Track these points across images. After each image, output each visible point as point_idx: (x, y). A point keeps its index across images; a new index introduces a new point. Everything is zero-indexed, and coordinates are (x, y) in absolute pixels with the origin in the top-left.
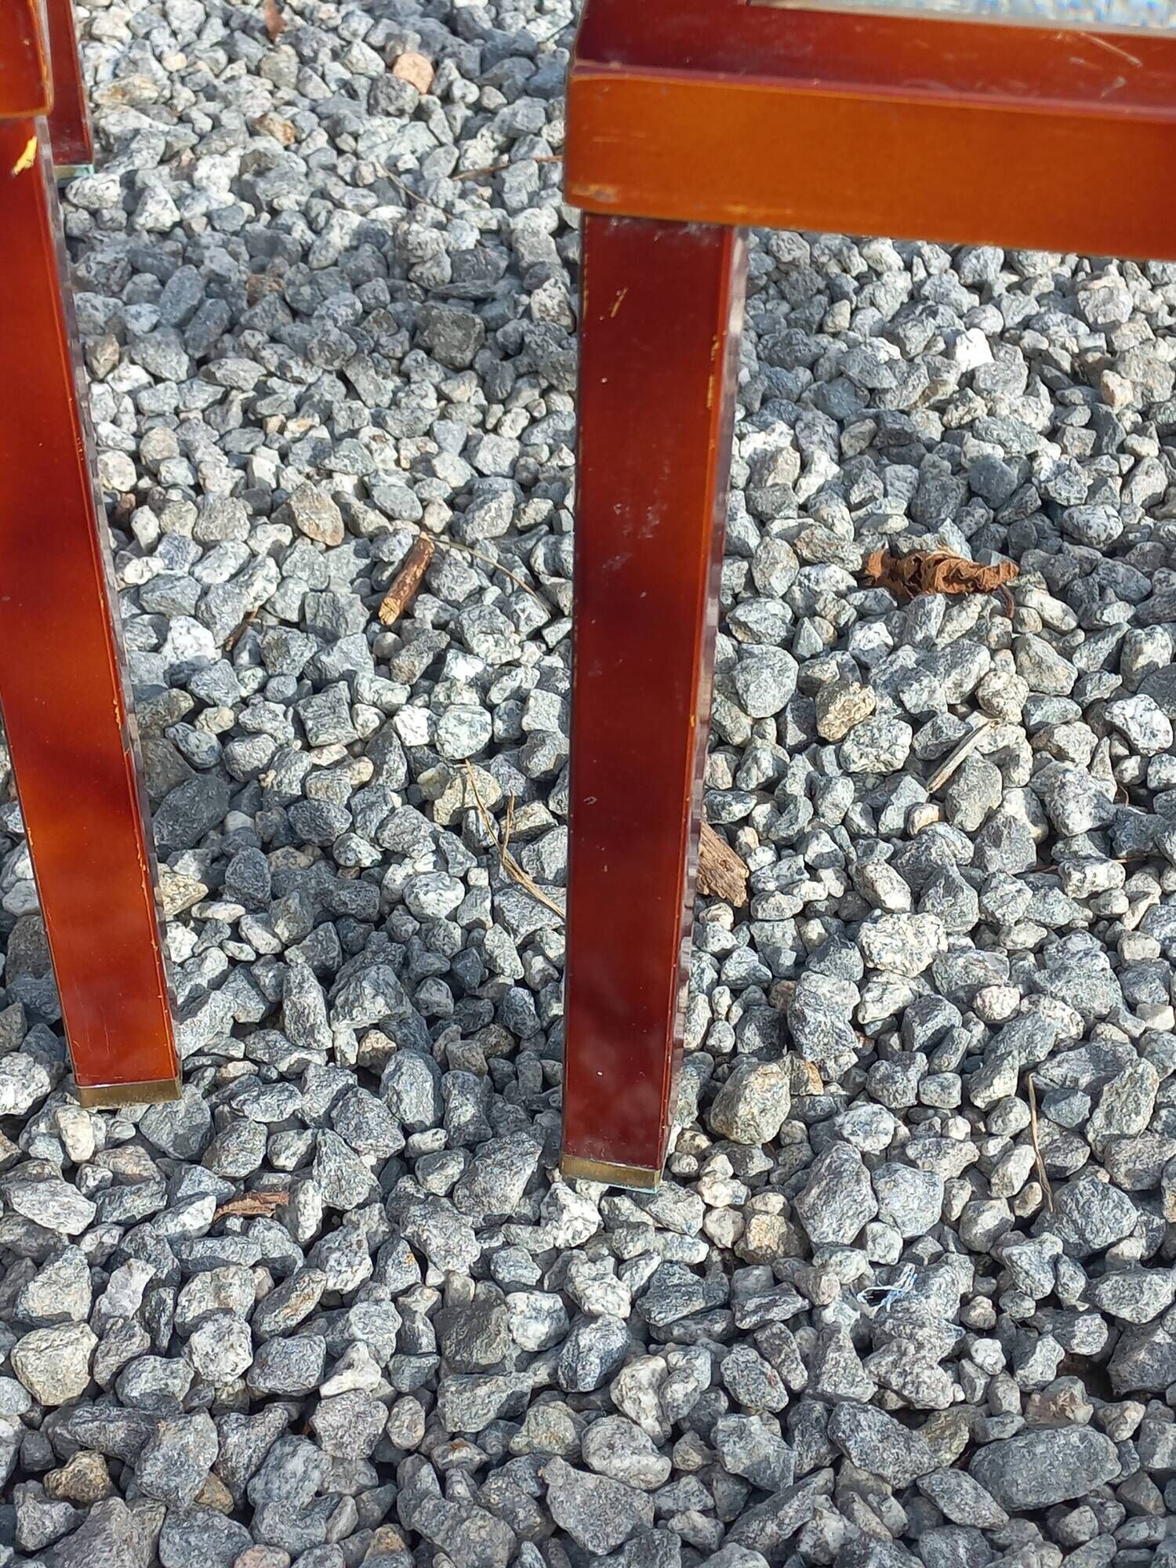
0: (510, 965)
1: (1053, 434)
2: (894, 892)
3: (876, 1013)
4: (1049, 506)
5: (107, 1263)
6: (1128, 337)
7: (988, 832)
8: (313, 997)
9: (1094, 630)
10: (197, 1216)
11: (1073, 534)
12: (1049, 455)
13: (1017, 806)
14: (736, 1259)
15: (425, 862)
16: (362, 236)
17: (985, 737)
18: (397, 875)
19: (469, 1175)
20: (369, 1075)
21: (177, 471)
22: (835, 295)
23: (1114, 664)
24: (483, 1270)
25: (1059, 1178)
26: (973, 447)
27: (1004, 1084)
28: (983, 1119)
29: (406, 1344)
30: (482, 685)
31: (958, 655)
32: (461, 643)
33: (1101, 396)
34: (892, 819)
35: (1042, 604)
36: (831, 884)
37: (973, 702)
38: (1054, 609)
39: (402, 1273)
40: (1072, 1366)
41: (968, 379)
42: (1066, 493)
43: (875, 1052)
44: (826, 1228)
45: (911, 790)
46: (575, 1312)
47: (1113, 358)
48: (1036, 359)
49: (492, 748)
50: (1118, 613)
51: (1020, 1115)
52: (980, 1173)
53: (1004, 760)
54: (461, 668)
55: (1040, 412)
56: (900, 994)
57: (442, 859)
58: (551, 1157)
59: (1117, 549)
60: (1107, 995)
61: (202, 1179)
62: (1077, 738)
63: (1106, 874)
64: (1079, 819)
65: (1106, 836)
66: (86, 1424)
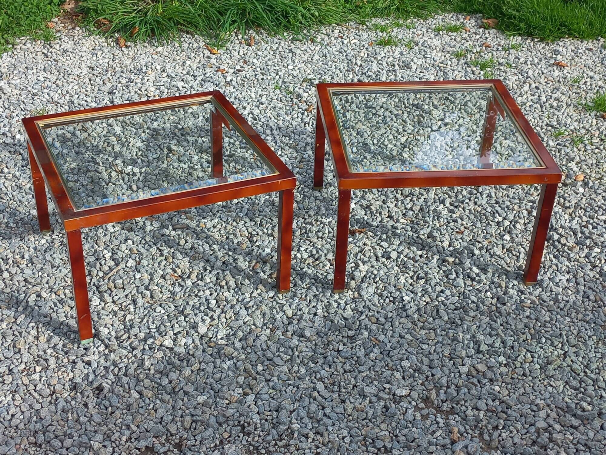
0: (320, 276)
1: (366, 215)
2: (361, 264)
3: (362, 275)
4: (367, 223)
5: (290, 306)
6: (372, 201)
7: (370, 257)
8: (300, 282)
9: (377, 236)
10: (297, 301)
11: (372, 226)
12: (366, 217)
13: (372, 254)
14: (353, 299)
15: (307, 269)
16: (265, 201)
17: (367, 248)
18: (304, 270)
19: (324, 295)
20: (309, 288)
21: (255, 233)
22: (333, 201)
23: (380, 239)
24: (328, 302)
25: (385, 287)
26: (356, 217)
27: (378, 279)
28: (376, 283)
29: (323, 309)
30: (306, 251)
31: (361, 239)
32: (300, 246)
33: (371, 209)
34: (358, 257)
35: (370, 234)
36: (353, 265)
37: (364, 244)
38: (371, 234)
39: (320, 303)
40: (390, 301)
41: (353, 209)
42: (369, 221)
43: (363, 279)
44: (362, 293)
45: (360, 254)
46: (339, 304)
47: (371, 204)
48: (361, 206)
49: (309, 257)
50: (379, 233)
51: (380, 282)
52: (377, 288)
53: (370, 250)
54: (302, 249)
55: (363, 212)
56: (365, 273)
57: (309, 268)
58: (332, 292)
59: (377, 227)
60: (387, 271)
61: (295, 298)
62: (378, 247)
63: (384, 260)
64: (380, 255)
65: (383, 257)
66: (294, 317)
